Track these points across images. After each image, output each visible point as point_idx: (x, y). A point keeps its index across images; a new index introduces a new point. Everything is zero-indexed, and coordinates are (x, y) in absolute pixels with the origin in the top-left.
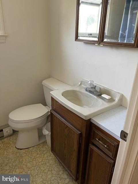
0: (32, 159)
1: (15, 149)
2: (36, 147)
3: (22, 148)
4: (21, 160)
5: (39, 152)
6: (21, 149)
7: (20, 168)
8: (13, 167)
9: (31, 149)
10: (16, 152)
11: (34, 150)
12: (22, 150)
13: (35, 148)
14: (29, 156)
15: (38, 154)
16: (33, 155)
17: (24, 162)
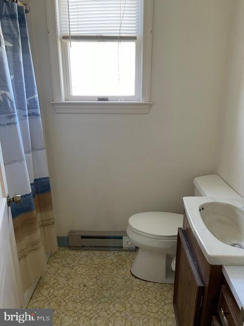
0: (144, 301)
1: (130, 272)
2: (158, 285)
3: (138, 277)
4: (129, 293)
5: (160, 296)
6: (136, 277)
7: (123, 305)
8: (114, 298)
9: (149, 284)
10: (128, 279)
11: (153, 289)
12: (137, 279)
13: (155, 286)
14: (143, 293)
15: (155, 298)
16: (149, 296)
17: (132, 298)
